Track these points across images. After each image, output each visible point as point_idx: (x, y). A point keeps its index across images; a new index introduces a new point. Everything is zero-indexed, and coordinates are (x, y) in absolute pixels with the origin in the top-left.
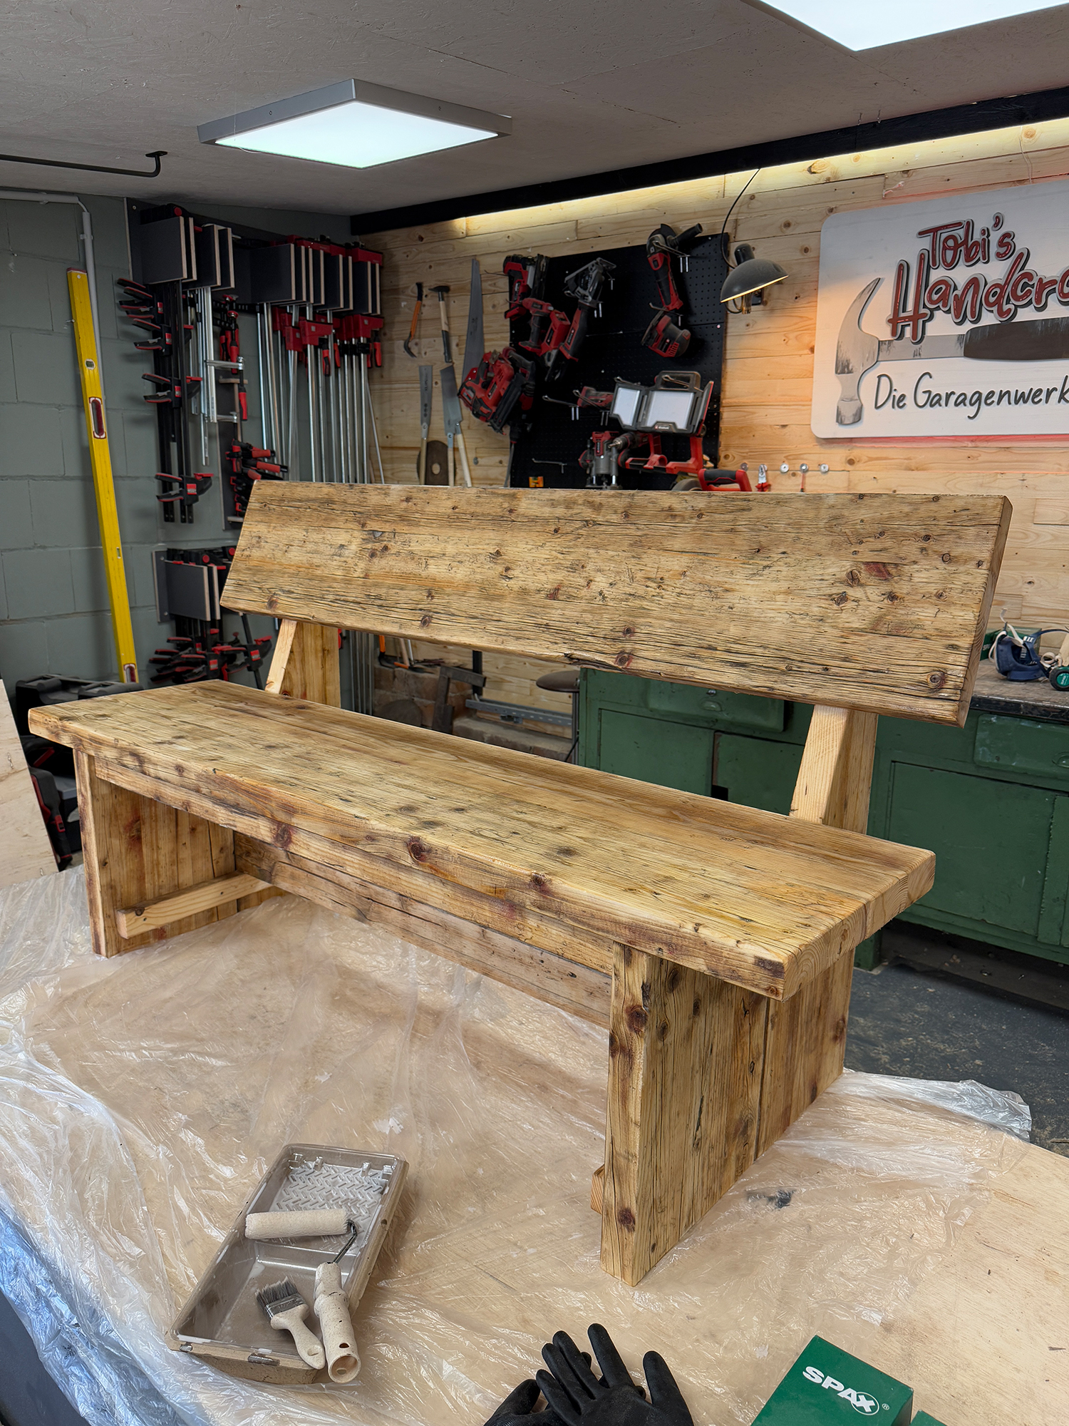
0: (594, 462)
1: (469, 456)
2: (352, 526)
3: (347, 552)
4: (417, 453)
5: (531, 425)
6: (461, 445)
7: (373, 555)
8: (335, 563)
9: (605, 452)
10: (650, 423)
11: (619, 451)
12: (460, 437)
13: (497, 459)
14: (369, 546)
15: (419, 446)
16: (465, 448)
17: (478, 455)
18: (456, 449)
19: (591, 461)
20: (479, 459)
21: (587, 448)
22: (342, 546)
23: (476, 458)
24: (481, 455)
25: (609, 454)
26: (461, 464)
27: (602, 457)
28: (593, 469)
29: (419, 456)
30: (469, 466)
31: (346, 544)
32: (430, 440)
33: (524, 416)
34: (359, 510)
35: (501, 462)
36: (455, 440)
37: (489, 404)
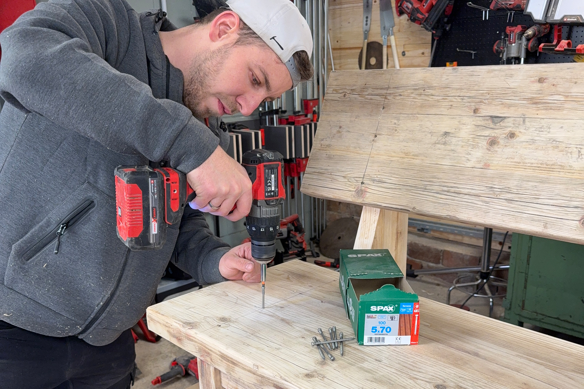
0: (505, 49)
1: (399, 50)
2: (460, 112)
3: (454, 140)
4: (359, 51)
5: (450, 25)
6: (393, 43)
7: (493, 142)
8: (438, 152)
9: (517, 41)
10: (558, 16)
11: (528, 39)
12: (392, 38)
13: (421, 51)
14: (487, 133)
15: (362, 46)
16: (396, 45)
17: (405, 50)
18: (389, 47)
19: (503, 48)
20: (406, 53)
21: (501, 39)
22: (446, 134)
23: (404, 52)
24: (408, 49)
25: (519, 42)
26: (392, 56)
27: (513, 45)
28: (505, 54)
29: (361, 53)
30: (398, 58)
31: (453, 131)
32: (369, 41)
33: (446, 20)
34: (468, 95)
35: (423, 53)
36: (389, 40)
37: (423, 11)
